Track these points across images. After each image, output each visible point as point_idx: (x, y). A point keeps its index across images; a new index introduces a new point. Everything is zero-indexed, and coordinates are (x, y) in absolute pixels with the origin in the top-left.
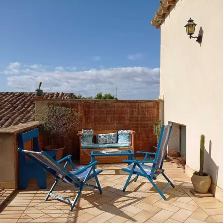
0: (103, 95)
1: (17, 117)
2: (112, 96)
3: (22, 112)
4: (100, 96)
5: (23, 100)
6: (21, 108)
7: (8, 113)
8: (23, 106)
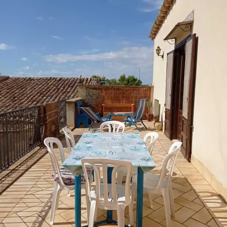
0: (127, 77)
1: (62, 95)
2: (136, 78)
3: (64, 93)
4: (123, 78)
5: (63, 84)
6: (63, 90)
7: (56, 93)
8: (64, 88)
